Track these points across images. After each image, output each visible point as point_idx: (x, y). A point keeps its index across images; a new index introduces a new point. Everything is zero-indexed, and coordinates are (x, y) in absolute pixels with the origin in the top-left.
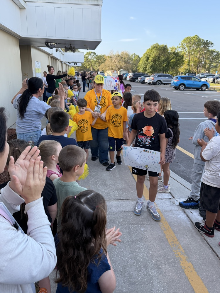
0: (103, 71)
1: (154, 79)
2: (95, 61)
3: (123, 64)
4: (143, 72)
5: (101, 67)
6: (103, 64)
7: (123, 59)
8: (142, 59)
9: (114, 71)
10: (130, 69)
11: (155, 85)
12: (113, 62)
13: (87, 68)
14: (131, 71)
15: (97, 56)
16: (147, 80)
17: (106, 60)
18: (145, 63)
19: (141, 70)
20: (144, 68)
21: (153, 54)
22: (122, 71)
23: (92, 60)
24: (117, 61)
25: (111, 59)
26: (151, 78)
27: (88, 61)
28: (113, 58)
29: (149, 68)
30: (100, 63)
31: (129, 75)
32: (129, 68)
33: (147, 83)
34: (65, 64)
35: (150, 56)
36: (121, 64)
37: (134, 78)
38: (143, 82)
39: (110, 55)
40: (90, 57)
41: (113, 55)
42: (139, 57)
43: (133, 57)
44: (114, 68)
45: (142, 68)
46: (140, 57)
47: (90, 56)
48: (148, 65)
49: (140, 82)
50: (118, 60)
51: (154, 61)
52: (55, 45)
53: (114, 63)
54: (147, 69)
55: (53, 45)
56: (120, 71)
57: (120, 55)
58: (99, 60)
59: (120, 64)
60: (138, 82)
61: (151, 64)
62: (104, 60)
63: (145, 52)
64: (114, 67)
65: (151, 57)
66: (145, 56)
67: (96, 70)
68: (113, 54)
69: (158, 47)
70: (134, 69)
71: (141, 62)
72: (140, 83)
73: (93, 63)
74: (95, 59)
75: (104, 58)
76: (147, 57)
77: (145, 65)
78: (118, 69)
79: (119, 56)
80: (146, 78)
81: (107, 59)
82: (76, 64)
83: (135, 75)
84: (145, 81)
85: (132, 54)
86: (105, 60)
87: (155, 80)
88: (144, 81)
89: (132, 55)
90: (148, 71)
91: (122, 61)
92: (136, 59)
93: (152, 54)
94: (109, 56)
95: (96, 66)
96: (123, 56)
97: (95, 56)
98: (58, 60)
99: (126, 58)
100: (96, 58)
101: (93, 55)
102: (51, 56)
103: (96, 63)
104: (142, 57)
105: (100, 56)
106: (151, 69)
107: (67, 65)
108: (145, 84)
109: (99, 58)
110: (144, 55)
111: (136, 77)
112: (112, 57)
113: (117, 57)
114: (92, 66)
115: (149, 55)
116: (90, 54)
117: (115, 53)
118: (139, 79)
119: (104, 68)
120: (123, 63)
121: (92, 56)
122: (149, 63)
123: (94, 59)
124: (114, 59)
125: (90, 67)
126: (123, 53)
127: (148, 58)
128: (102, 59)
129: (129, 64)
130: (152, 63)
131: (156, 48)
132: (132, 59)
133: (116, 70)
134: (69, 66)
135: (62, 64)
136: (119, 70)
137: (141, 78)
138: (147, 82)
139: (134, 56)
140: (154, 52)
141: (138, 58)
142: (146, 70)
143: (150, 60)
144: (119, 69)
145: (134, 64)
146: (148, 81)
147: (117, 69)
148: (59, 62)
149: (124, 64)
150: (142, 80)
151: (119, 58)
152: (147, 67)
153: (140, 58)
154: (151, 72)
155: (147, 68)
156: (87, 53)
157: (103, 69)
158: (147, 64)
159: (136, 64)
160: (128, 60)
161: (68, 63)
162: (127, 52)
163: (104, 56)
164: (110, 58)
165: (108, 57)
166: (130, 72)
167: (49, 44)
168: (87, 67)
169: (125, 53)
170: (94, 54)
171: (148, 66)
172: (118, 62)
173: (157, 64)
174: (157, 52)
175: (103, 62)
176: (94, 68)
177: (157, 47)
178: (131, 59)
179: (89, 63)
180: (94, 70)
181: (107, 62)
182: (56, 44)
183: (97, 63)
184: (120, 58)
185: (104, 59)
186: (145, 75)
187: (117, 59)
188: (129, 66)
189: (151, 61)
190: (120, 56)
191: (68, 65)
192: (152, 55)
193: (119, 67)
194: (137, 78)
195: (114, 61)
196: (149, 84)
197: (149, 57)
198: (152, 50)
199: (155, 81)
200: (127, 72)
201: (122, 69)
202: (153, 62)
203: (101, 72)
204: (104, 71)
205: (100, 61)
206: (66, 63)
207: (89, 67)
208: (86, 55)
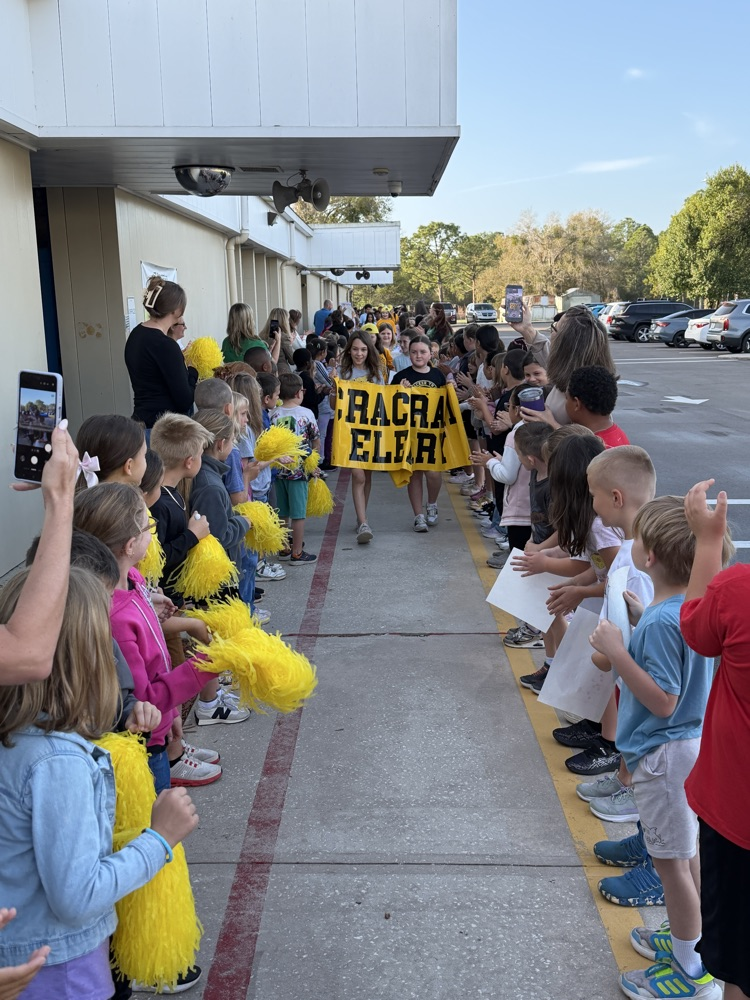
0: (490, 298)
1: (732, 324)
2: (456, 261)
3: (578, 268)
4: (673, 293)
5: (480, 282)
6: (489, 271)
7: (580, 245)
8: (669, 237)
9: (536, 299)
10: (612, 285)
11: (739, 352)
12: (532, 259)
13: (422, 290)
14: (615, 293)
15: (465, 239)
16: (695, 331)
17: (503, 255)
18: (682, 257)
19: (661, 287)
20: (677, 275)
21: (719, 213)
22: (573, 294)
23: (441, 258)
24: (551, 254)
25: (525, 247)
26: (718, 318)
27: (425, 261)
28: (534, 244)
29: (701, 278)
30: (477, 268)
31: (606, 309)
32: (606, 281)
33: (694, 342)
34: (321, 277)
35: (702, 223)
36: (570, 268)
37: (632, 321)
38: (678, 341)
39: (519, 233)
40: (434, 245)
41: (535, 230)
42: (649, 231)
43: (625, 234)
44: (538, 286)
45: (666, 276)
46: (656, 233)
47: (432, 243)
48: (698, 261)
49: (660, 340)
50: (558, 252)
51: (725, 244)
52: (224, 175)
53: (539, 264)
54: (695, 278)
55: (213, 177)
56: (567, 298)
57: (565, 227)
58: (471, 254)
59: (564, 267)
60: (651, 340)
61: (710, 257)
62: (492, 254)
63: (680, 207)
64: (540, 280)
65: (710, 228)
66: (678, 223)
67: (461, 297)
68: (533, 226)
69: (742, 181)
70: (628, 288)
71: (661, 253)
72: (664, 345)
73: (445, 268)
74: (456, 253)
75: (495, 247)
76: (689, 227)
77: (682, 266)
78: (558, 286)
79: (558, 234)
80: (692, 322)
81: (507, 251)
82: (367, 276)
83: (637, 311)
84: (688, 335)
85: (617, 222)
86: (499, 254)
87: (736, 330)
88: (682, 333)
89: (619, 228)
90: (697, 291)
91: (574, 254)
92: (639, 240)
93: (715, 214)
94: (515, 238)
95: (459, 281)
96: (579, 233)
97: (453, 239)
98: (284, 259)
99: (594, 242)
100: (461, 250)
101: (444, 236)
102: (239, 240)
103: (458, 270)
104: (663, 233)
105: (478, 239)
106: (710, 279)
107: (328, 282)
108: (686, 346)
109: (472, 246)
110: (676, 220)
111: (640, 321)
112: (529, 238)
113: (550, 237)
114: (441, 281)
115: (700, 218)
116: (435, 234)
117: (543, 222)
118: (657, 328)
119: (494, 287)
120: (580, 262)
121: (443, 241)
122: (702, 256)
123: (450, 251)
124: (540, 250)
125: (432, 288)
126: (578, 219)
127: (694, 235)
128: (487, 251)
129: (604, 265)
130: (714, 253)
131: (730, 187)
132: (619, 241)
133: (546, 293)
134: (338, 285)
135: (304, 279)
136: (559, 294)
137: (667, 324)
138: (697, 339)
139: (626, 228)
140: (721, 205)
141: (644, 239)
142: (689, 287)
143: (704, 243)
144: (561, 289)
145: (630, 266)
146: (702, 333)
147: (551, 289)
148: (284, 268)
149: (583, 268)
150: (672, 331)
151: (558, 242)
152: (693, 272)
153: (655, 239)
154: (712, 295)
155: (690, 276)
156: (422, 227)
157: (490, 292)
158: (693, 261)
159: (638, 264)
160: (599, 250)
161: (330, 275)
162: (597, 212)
163: (493, 236)
164: (519, 244)
165: (511, 242)
166: (611, 297)
167: (195, 173)
168: (419, 286)
169: (585, 220)
170: (449, 233)
171: (697, 266)
172: (556, 260)
173: (738, 258)
174: (737, 205)
175: (488, 264)
176: (452, 290)
177: (735, 184)
178: (618, 245)
179: (431, 269)
180: (452, 297)
181: (505, 262)
182: (228, 174)
183: (465, 267)
184: (566, 240)
185: (496, 251)
186: (687, 308)
187: (551, 246)
188: (605, 273)
189: (712, 247)
190: (564, 235)
191: (333, 282)
192: (712, 219)
193: (560, 278)
194: (650, 324)
195: (536, 254)
196: (708, 346)
197: (699, 230)
198: (711, 195)
199: (739, 334)
200: (598, 297)
201: (575, 286)
202: (722, 251)
203: (481, 303)
204: (493, 301)
205: (475, 259)
206: (323, 273)
207: (428, 286)
208: (418, 236)
